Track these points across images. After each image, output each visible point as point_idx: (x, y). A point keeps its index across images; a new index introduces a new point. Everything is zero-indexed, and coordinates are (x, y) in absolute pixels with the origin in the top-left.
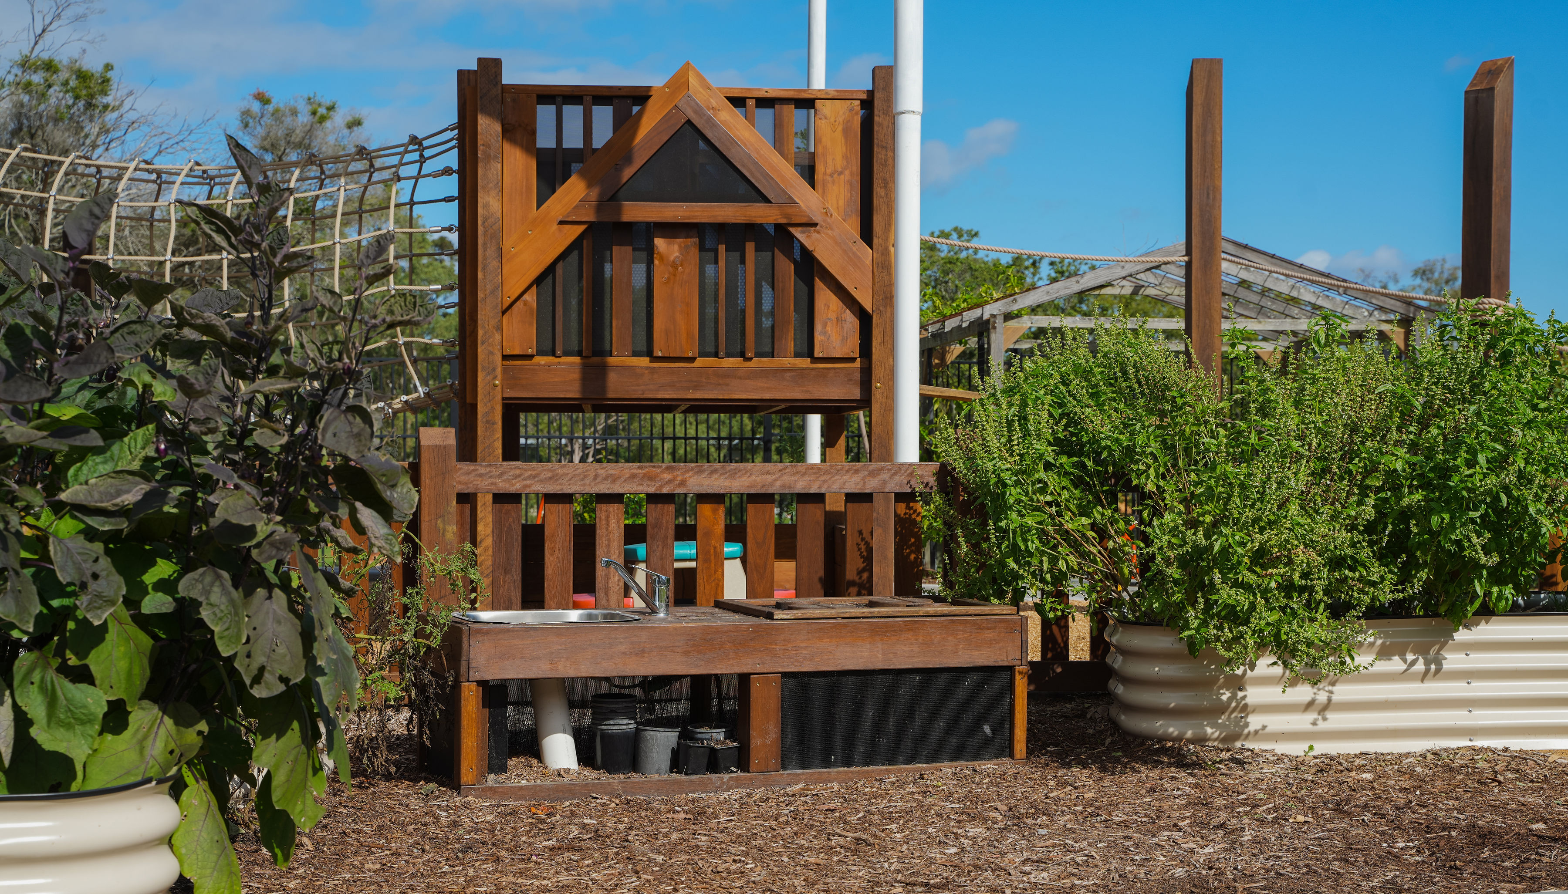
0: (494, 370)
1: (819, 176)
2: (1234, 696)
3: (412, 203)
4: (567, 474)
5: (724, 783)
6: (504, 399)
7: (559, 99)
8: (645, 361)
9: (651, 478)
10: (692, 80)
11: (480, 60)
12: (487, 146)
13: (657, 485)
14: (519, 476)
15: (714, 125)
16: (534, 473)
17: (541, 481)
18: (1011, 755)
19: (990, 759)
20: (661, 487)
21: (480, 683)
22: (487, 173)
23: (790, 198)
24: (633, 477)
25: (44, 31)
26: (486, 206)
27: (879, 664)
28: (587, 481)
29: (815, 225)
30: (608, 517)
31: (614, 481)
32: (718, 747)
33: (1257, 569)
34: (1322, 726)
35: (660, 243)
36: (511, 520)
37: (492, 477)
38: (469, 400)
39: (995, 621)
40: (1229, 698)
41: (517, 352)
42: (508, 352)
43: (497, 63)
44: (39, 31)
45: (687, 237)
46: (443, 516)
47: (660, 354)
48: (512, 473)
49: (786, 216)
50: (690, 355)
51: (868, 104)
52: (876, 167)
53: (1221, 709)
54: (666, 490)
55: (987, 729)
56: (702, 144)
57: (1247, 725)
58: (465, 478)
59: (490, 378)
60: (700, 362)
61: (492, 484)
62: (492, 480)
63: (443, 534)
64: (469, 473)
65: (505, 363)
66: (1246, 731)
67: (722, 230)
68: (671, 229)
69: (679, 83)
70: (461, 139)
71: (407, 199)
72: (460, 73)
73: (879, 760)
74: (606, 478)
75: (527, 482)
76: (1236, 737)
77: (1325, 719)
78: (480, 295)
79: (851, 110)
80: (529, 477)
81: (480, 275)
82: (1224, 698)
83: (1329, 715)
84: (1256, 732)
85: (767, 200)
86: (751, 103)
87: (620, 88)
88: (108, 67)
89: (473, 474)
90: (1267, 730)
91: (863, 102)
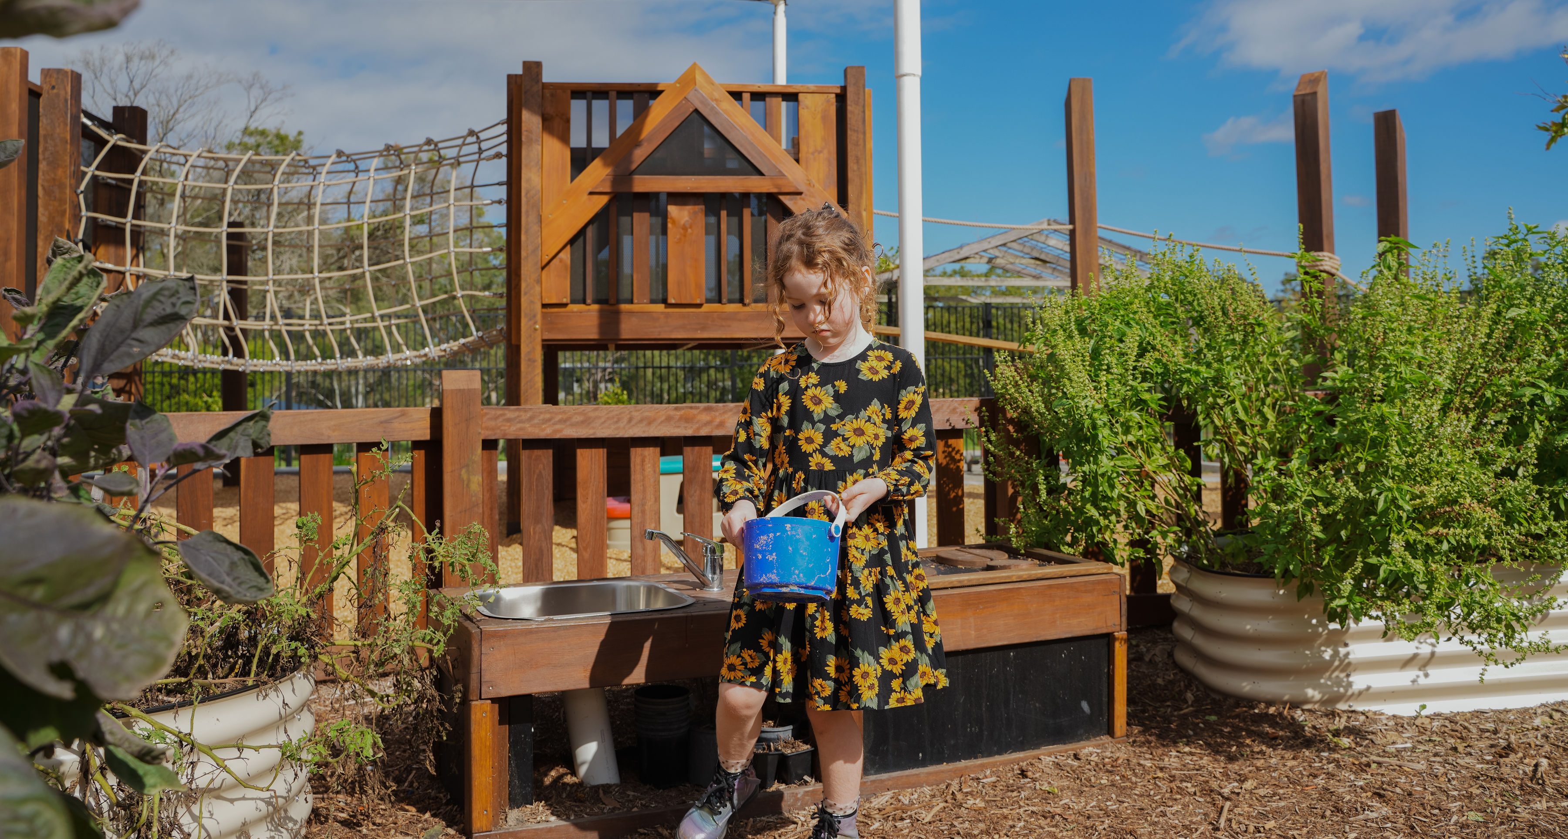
0: (535, 316)
1: (802, 155)
2: (1336, 653)
3: (472, 187)
4: (600, 417)
5: (797, 800)
6: (543, 340)
7: (589, 95)
8: (660, 307)
9: (687, 420)
10: (699, 78)
11: (525, 63)
12: (529, 131)
13: (696, 426)
14: (549, 420)
15: (717, 113)
16: (565, 417)
17: (572, 425)
18: (1110, 732)
19: (1088, 739)
20: (698, 429)
21: (494, 700)
22: (529, 154)
23: (780, 172)
24: (669, 419)
25: (256, 109)
26: (529, 181)
27: (972, 643)
28: (621, 425)
29: (800, 193)
30: (643, 461)
31: (649, 424)
32: (788, 752)
33: (1420, 527)
34: (1422, 681)
35: (673, 210)
36: (541, 466)
37: (520, 422)
38: (514, 342)
39: (1093, 582)
40: (1331, 656)
41: (554, 301)
42: (546, 301)
43: (538, 65)
44: (253, 108)
45: (695, 204)
46: (467, 466)
47: (673, 301)
48: (542, 417)
49: (777, 186)
50: (698, 301)
51: (841, 98)
52: (850, 147)
53: (1323, 667)
54: (703, 432)
55: (1085, 705)
56: (706, 129)
57: (1350, 684)
58: (492, 423)
59: (531, 323)
60: (707, 307)
61: (521, 429)
62: (519, 426)
63: (468, 485)
64: (496, 418)
65: (545, 310)
66: (1350, 692)
67: (723, 197)
68: (681, 198)
69: (688, 80)
70: (509, 132)
71: (468, 183)
72: (509, 77)
73: (972, 752)
74: (641, 421)
75: (558, 427)
76: (1339, 698)
77: (1426, 675)
78: (523, 254)
79: (828, 101)
80: (561, 421)
81: (523, 238)
82: (1327, 656)
83: (1431, 671)
84: (1360, 693)
85: (761, 174)
86: (746, 97)
87: (639, 85)
88: (300, 133)
89: (501, 419)
90: (1371, 691)
91: (837, 95)
